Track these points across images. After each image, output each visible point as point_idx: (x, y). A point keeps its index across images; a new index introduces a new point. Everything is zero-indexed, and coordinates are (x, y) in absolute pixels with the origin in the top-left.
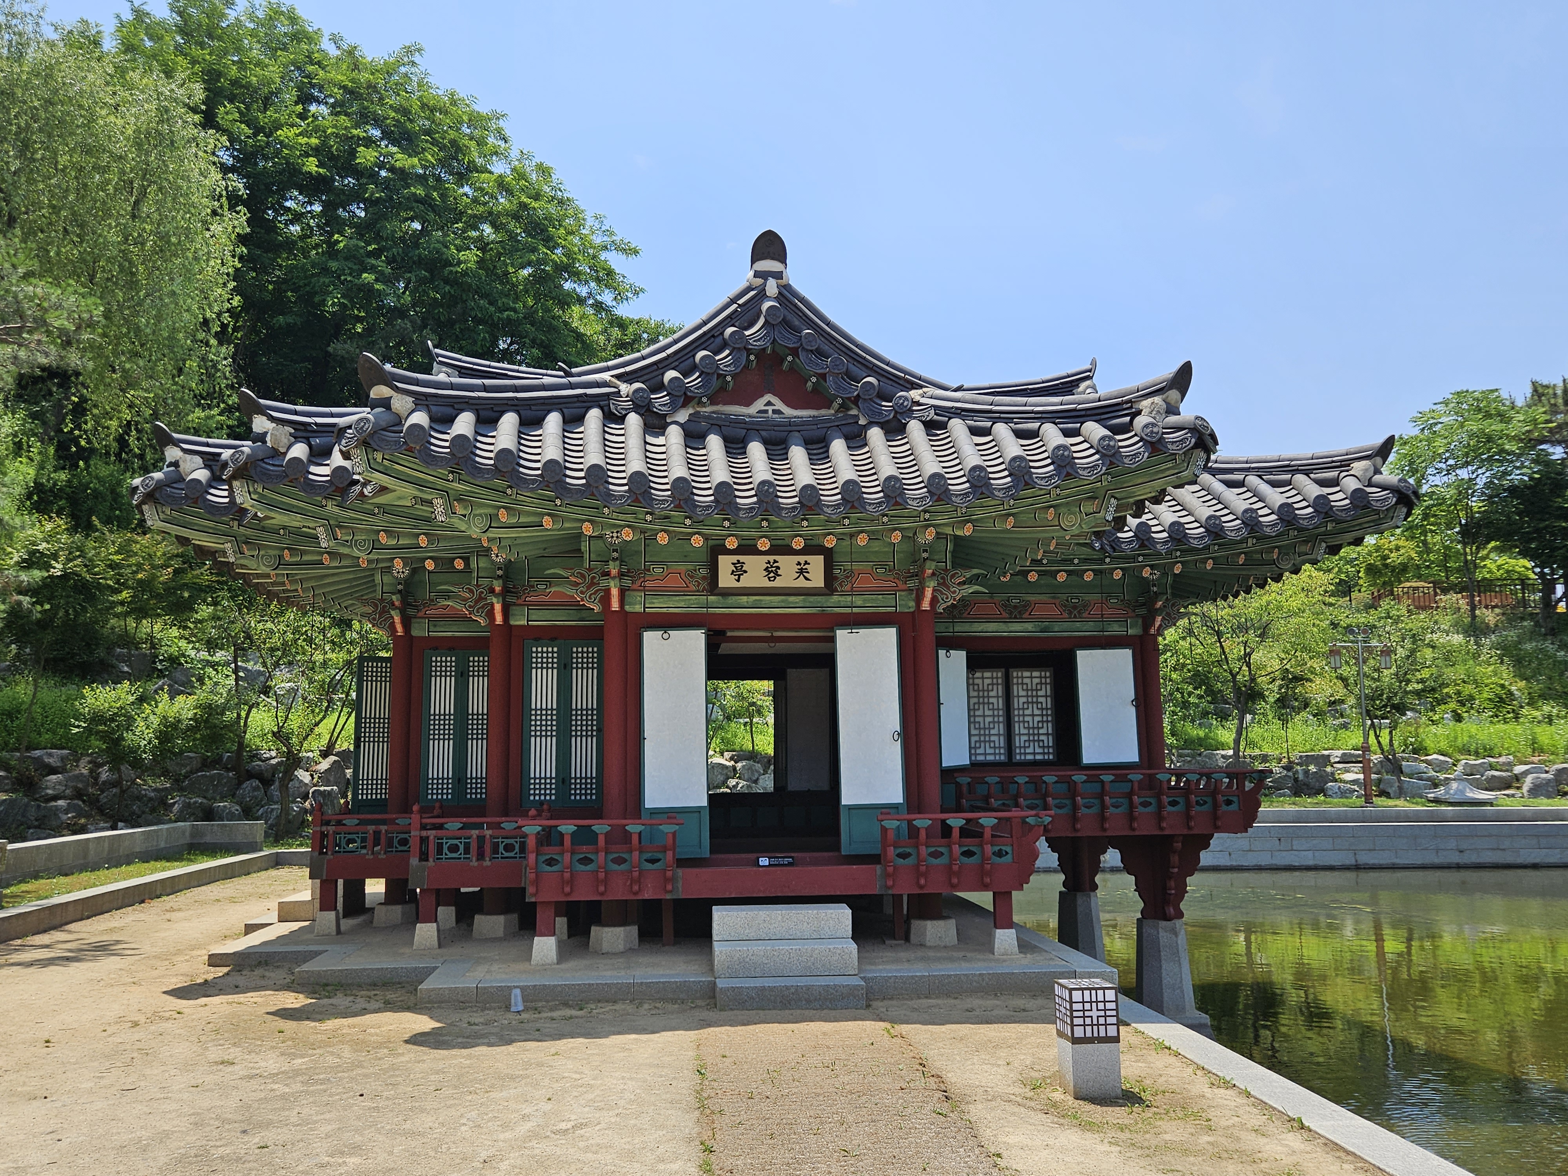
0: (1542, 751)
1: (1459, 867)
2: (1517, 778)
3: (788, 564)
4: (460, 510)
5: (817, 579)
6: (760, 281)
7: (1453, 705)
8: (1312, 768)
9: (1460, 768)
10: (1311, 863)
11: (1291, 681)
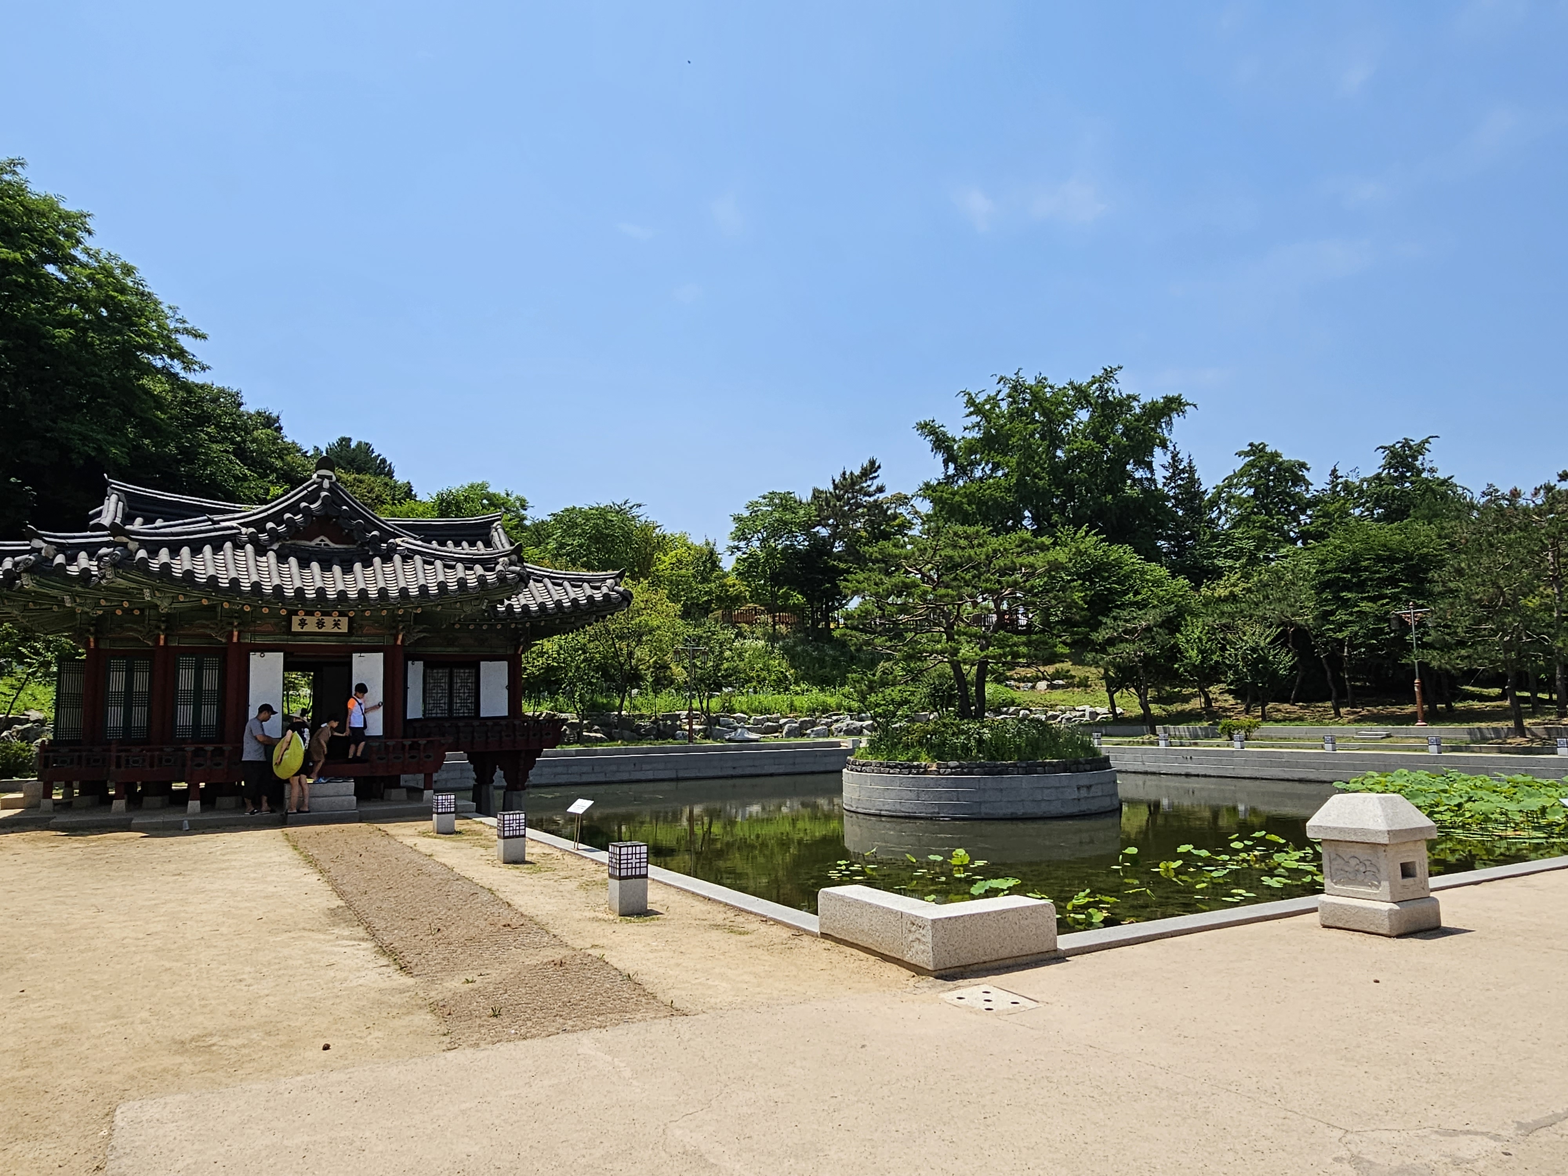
0: (796, 710)
1: (732, 777)
2: (781, 726)
3: (329, 621)
4: (158, 594)
5: (344, 629)
6: (320, 480)
7: (754, 684)
8: (669, 722)
9: (751, 721)
10: (652, 777)
11: (658, 669)
